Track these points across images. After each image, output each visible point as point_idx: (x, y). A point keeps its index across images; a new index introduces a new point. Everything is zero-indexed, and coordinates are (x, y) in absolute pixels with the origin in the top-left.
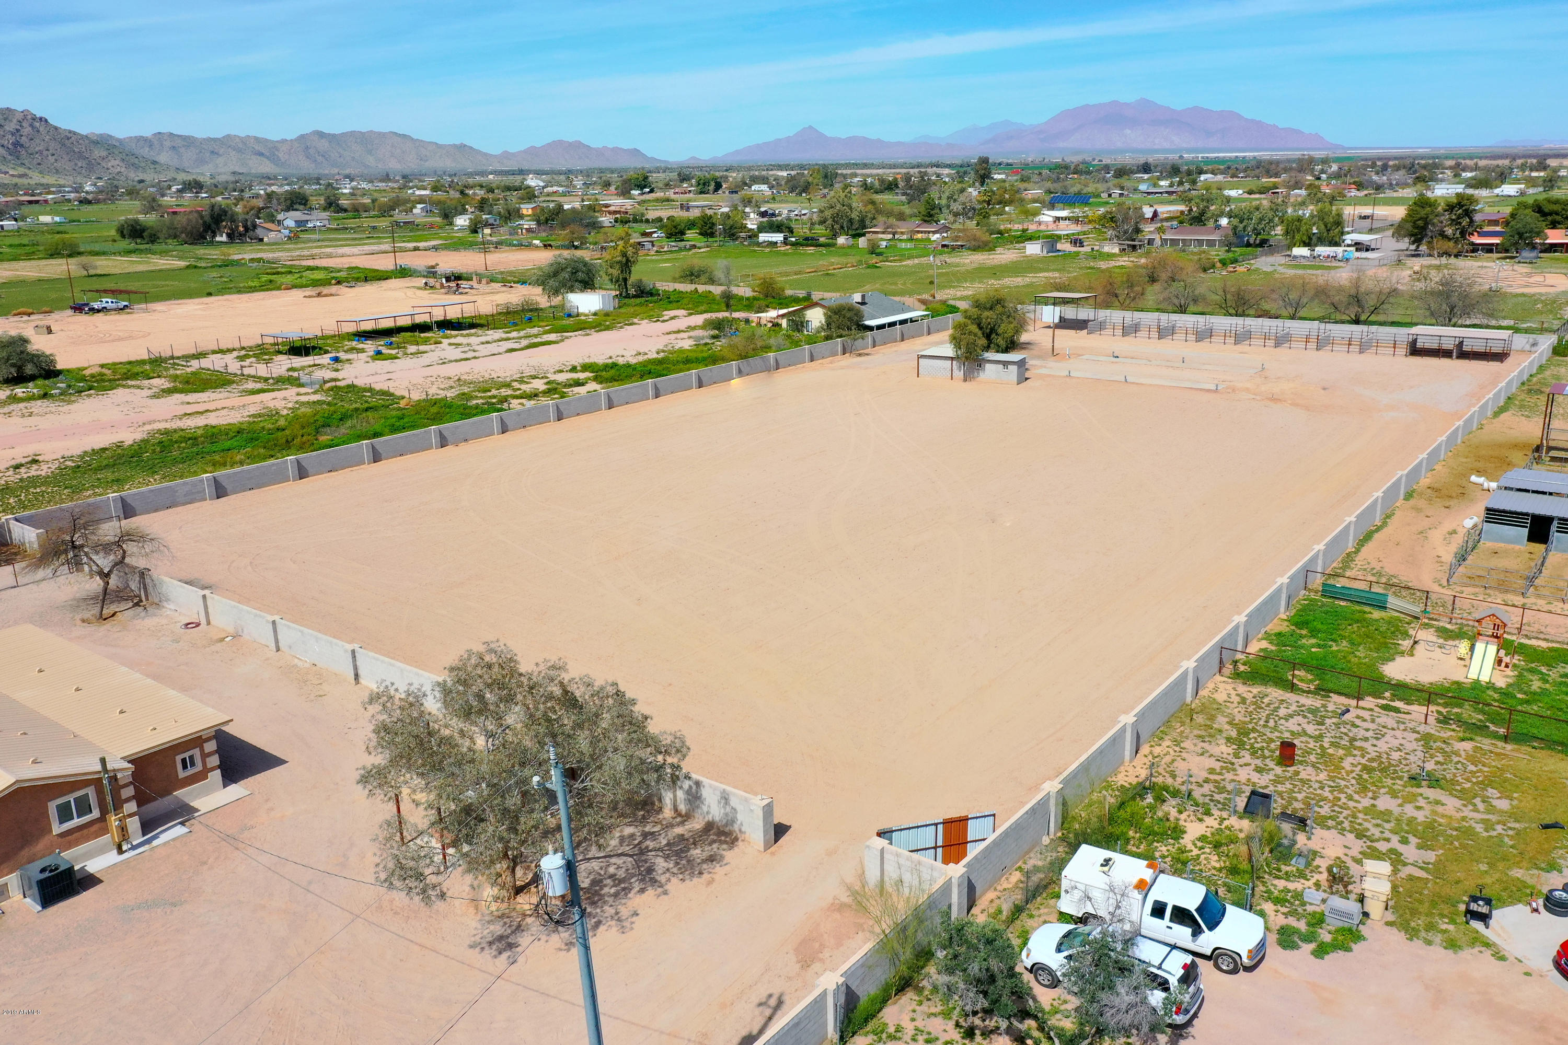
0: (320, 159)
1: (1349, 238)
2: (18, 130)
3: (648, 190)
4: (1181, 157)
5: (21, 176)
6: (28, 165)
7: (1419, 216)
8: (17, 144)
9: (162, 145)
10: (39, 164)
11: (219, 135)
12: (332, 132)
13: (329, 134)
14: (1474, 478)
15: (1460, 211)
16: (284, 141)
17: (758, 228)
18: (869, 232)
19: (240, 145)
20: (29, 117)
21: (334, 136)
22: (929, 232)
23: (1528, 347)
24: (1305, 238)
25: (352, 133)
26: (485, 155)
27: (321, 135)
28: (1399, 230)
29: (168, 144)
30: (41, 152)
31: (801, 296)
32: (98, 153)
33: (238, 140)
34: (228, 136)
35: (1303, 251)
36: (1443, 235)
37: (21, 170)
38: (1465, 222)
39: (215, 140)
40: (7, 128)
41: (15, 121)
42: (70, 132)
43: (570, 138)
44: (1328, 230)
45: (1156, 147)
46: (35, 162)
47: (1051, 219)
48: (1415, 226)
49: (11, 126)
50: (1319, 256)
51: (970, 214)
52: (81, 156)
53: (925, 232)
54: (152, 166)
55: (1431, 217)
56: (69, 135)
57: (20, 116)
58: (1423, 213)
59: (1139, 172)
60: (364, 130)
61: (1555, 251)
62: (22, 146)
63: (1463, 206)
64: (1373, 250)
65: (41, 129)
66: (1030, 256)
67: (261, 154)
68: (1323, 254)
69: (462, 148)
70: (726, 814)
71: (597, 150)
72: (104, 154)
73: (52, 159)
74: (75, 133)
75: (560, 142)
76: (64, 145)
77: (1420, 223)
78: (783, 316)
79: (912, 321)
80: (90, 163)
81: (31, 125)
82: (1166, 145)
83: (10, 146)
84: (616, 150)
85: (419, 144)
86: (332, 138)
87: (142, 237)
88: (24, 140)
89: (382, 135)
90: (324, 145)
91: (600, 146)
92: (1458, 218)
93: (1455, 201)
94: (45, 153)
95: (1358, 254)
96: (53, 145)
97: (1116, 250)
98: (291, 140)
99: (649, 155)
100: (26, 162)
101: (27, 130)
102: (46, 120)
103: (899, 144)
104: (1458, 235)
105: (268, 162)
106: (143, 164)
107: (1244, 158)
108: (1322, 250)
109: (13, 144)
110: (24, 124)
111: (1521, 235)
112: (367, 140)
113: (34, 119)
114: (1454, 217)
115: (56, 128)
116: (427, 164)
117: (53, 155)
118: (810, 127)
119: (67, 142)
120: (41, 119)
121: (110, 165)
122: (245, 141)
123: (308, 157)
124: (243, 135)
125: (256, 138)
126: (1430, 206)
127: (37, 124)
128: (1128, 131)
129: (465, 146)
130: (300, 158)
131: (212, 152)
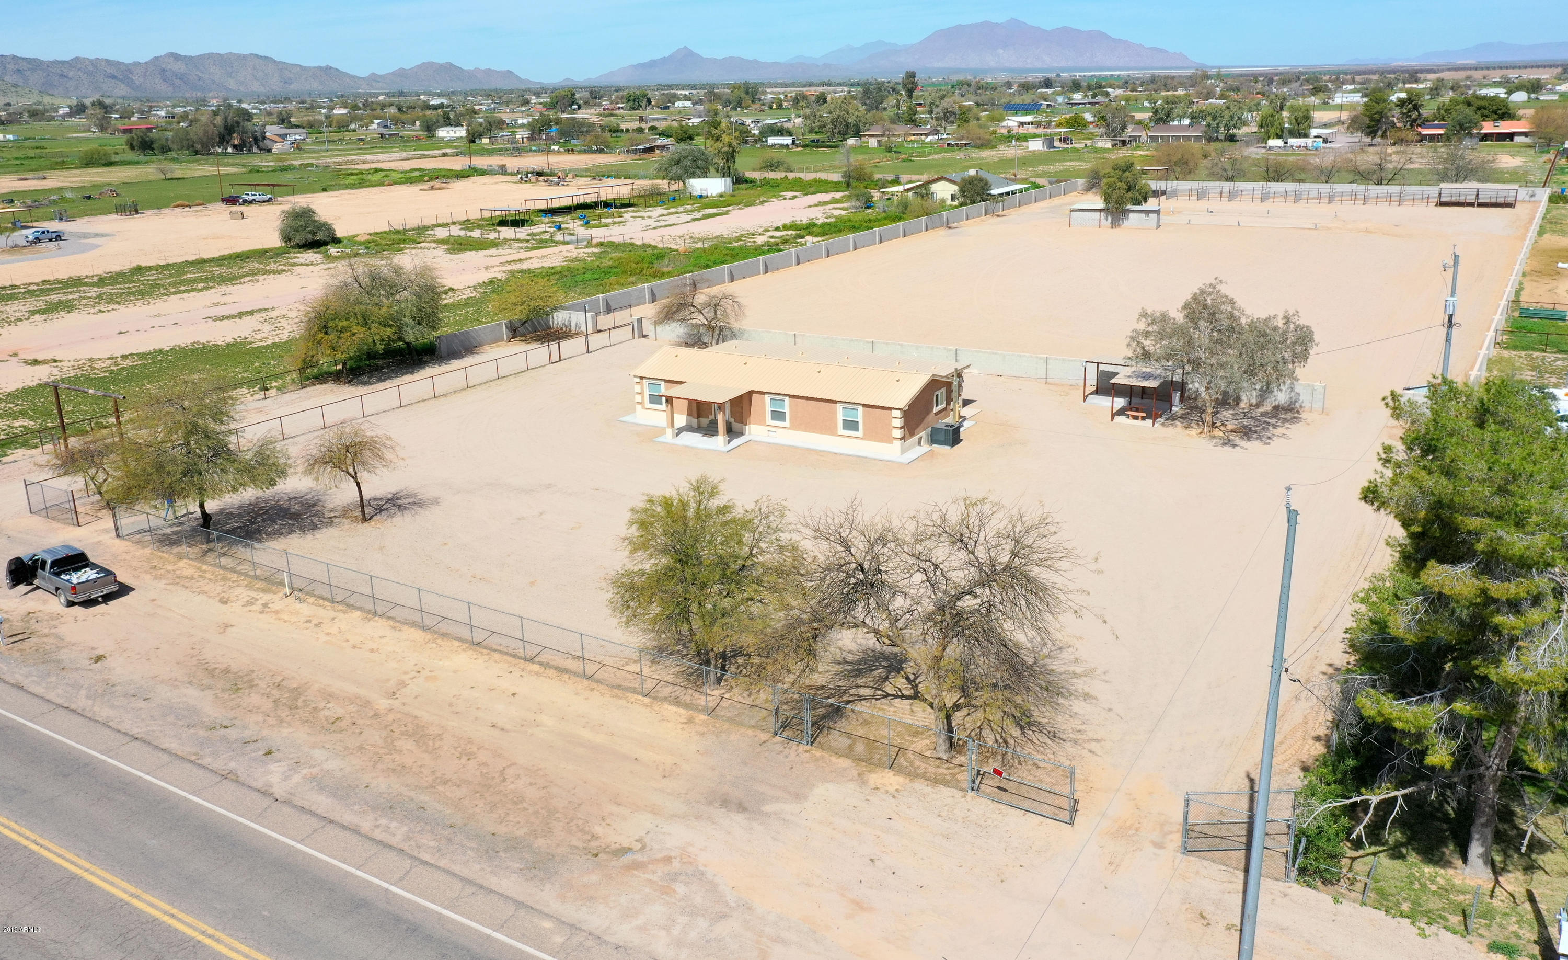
0: (178, 82)
1: (1314, 132)
3: (575, 107)
4: (1058, 76)
7: (1373, 111)
9: (5, 68)
11: (67, 58)
12: (188, 54)
13: (185, 56)
14: (1560, 265)
15: (1410, 106)
16: (137, 64)
17: (760, 133)
18: (865, 136)
19: (90, 68)
21: (190, 58)
22: (921, 135)
23: (1527, 198)
24: (1278, 131)
25: (210, 56)
27: (176, 57)
28: (1354, 124)
29: (11, 67)
31: (890, 179)
33: (87, 62)
34: (77, 58)
35: (1279, 143)
36: (1394, 127)
38: (1414, 115)
39: (63, 63)
43: (441, 60)
44: (1298, 125)
45: (1029, 66)
47: (1016, 124)
48: (1370, 120)
50: (1292, 146)
51: (952, 119)
53: (917, 135)
55: (1386, 111)
58: (1379, 107)
59: (1041, 87)
60: (222, 52)
61: (1486, 140)
63: (1412, 101)
64: (1330, 142)
66: (1034, 151)
67: (114, 77)
68: (1295, 144)
69: (328, 70)
70: (1291, 398)
71: (468, 71)
75: (431, 64)
77: (1375, 117)
78: (909, 190)
79: (1013, 193)
82: (1038, 65)
84: (489, 72)
85: (281, 67)
86: (188, 60)
87: (152, 149)
89: (243, 58)
90: (179, 67)
92: (1408, 112)
95: (1325, 145)
97: (1109, 145)
98: (146, 63)
99: (523, 78)
103: (775, 64)
104: (1407, 127)
105: (123, 86)
108: (1294, 141)
111: (1461, 125)
112: (226, 61)
114: (1405, 111)
116: (292, 86)
118: (686, 48)
122: (95, 63)
123: (165, 80)
124: (92, 57)
125: (107, 61)
126: (1383, 103)
128: (1001, 51)
129: (331, 68)
130: (157, 81)
131: (61, 75)
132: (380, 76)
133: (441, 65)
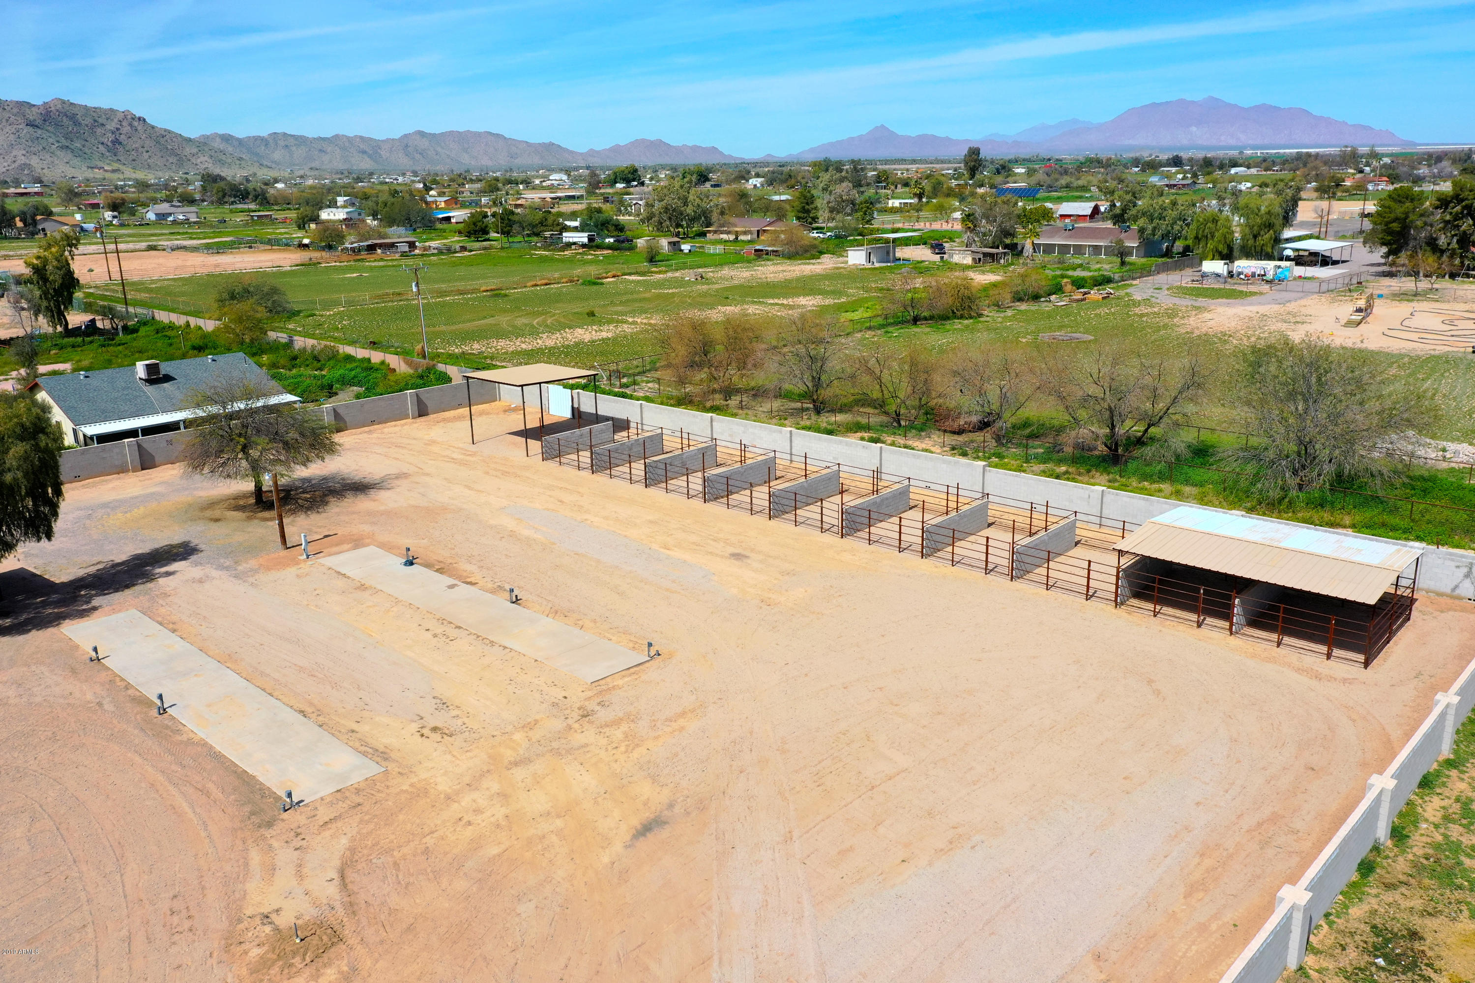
0: (418, 156)
1: (1293, 247)
2: (118, 129)
5: (114, 171)
6: (123, 161)
7: (1392, 216)
8: (116, 142)
9: (276, 144)
10: (134, 160)
11: (329, 135)
12: (432, 132)
13: (430, 134)
15: (1458, 208)
16: (388, 140)
19: (347, 144)
20: (129, 117)
21: (434, 135)
24: (1221, 247)
25: (451, 133)
26: (572, 153)
27: (421, 134)
28: (1372, 235)
29: (282, 143)
30: (137, 150)
32: (188, 150)
33: (345, 139)
34: (337, 136)
35: (1218, 266)
36: (1432, 244)
37: (116, 166)
38: (1466, 225)
39: (324, 139)
40: (108, 127)
41: (116, 120)
42: (165, 130)
44: (1255, 237)
45: (1221, 144)
46: (131, 158)
48: (1389, 232)
49: (112, 126)
50: (1240, 274)
52: (173, 153)
54: (238, 162)
55: (1412, 217)
56: (164, 134)
57: (121, 116)
58: (1399, 210)
60: (462, 130)
62: (120, 143)
63: (1463, 200)
64: (1335, 263)
65: (139, 128)
67: (365, 152)
68: (1246, 271)
71: (676, 148)
72: (195, 150)
73: (146, 156)
74: (169, 132)
76: (158, 142)
77: (1395, 226)
80: (180, 160)
81: (131, 125)
82: (1232, 142)
83: (109, 144)
84: (695, 149)
86: (432, 137)
88: (122, 138)
89: (478, 135)
90: (424, 143)
91: (681, 145)
92: (1455, 220)
93: (1451, 193)
94: (141, 150)
95: (1302, 272)
96: (148, 143)
97: (968, 260)
98: (394, 139)
100: (122, 158)
101: (126, 129)
102: (144, 120)
104: (1454, 245)
105: (370, 160)
106: (229, 161)
107: (1307, 153)
108: (1244, 265)
109: (112, 142)
110: (124, 124)
113: (133, 119)
114: (1448, 217)
115: (153, 127)
116: (517, 161)
117: (147, 152)
118: (883, 126)
119: (162, 141)
120: (139, 119)
121: (199, 161)
122: (351, 140)
123: (407, 155)
124: (350, 134)
125: (361, 138)
126: (1412, 200)
127: (136, 124)
128: (1194, 129)
129: (553, 144)
130: (400, 156)
131: (320, 150)
132: (598, 152)
133: (652, 142)
